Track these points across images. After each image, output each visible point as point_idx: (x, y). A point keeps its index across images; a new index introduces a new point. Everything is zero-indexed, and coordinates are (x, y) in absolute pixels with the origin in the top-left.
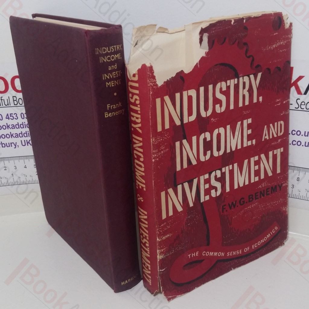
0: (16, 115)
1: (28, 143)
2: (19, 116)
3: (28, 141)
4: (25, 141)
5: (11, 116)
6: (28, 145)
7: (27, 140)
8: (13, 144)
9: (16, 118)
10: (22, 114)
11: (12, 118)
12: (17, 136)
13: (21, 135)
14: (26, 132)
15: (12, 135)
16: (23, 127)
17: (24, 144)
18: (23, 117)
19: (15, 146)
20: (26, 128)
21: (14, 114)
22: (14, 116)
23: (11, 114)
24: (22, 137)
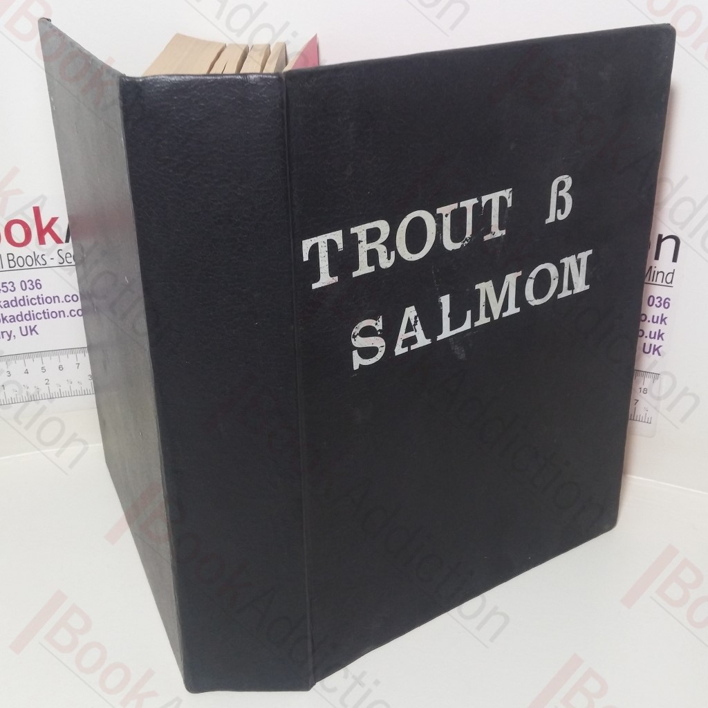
0: (11, 284)
1: (31, 331)
2: (17, 286)
3: (32, 328)
4: (26, 327)
5: (3, 287)
6: (31, 334)
7: (30, 327)
8: (5, 334)
9: (12, 289)
10: (23, 283)
11: (5, 289)
12: (13, 319)
13: (20, 318)
14: (29, 312)
15: (4, 319)
16: (25, 305)
17: (24, 333)
18: (24, 288)
19: (10, 336)
20: (28, 305)
21: (9, 283)
22: (9, 286)
23: (3, 283)
24: (22, 320)
